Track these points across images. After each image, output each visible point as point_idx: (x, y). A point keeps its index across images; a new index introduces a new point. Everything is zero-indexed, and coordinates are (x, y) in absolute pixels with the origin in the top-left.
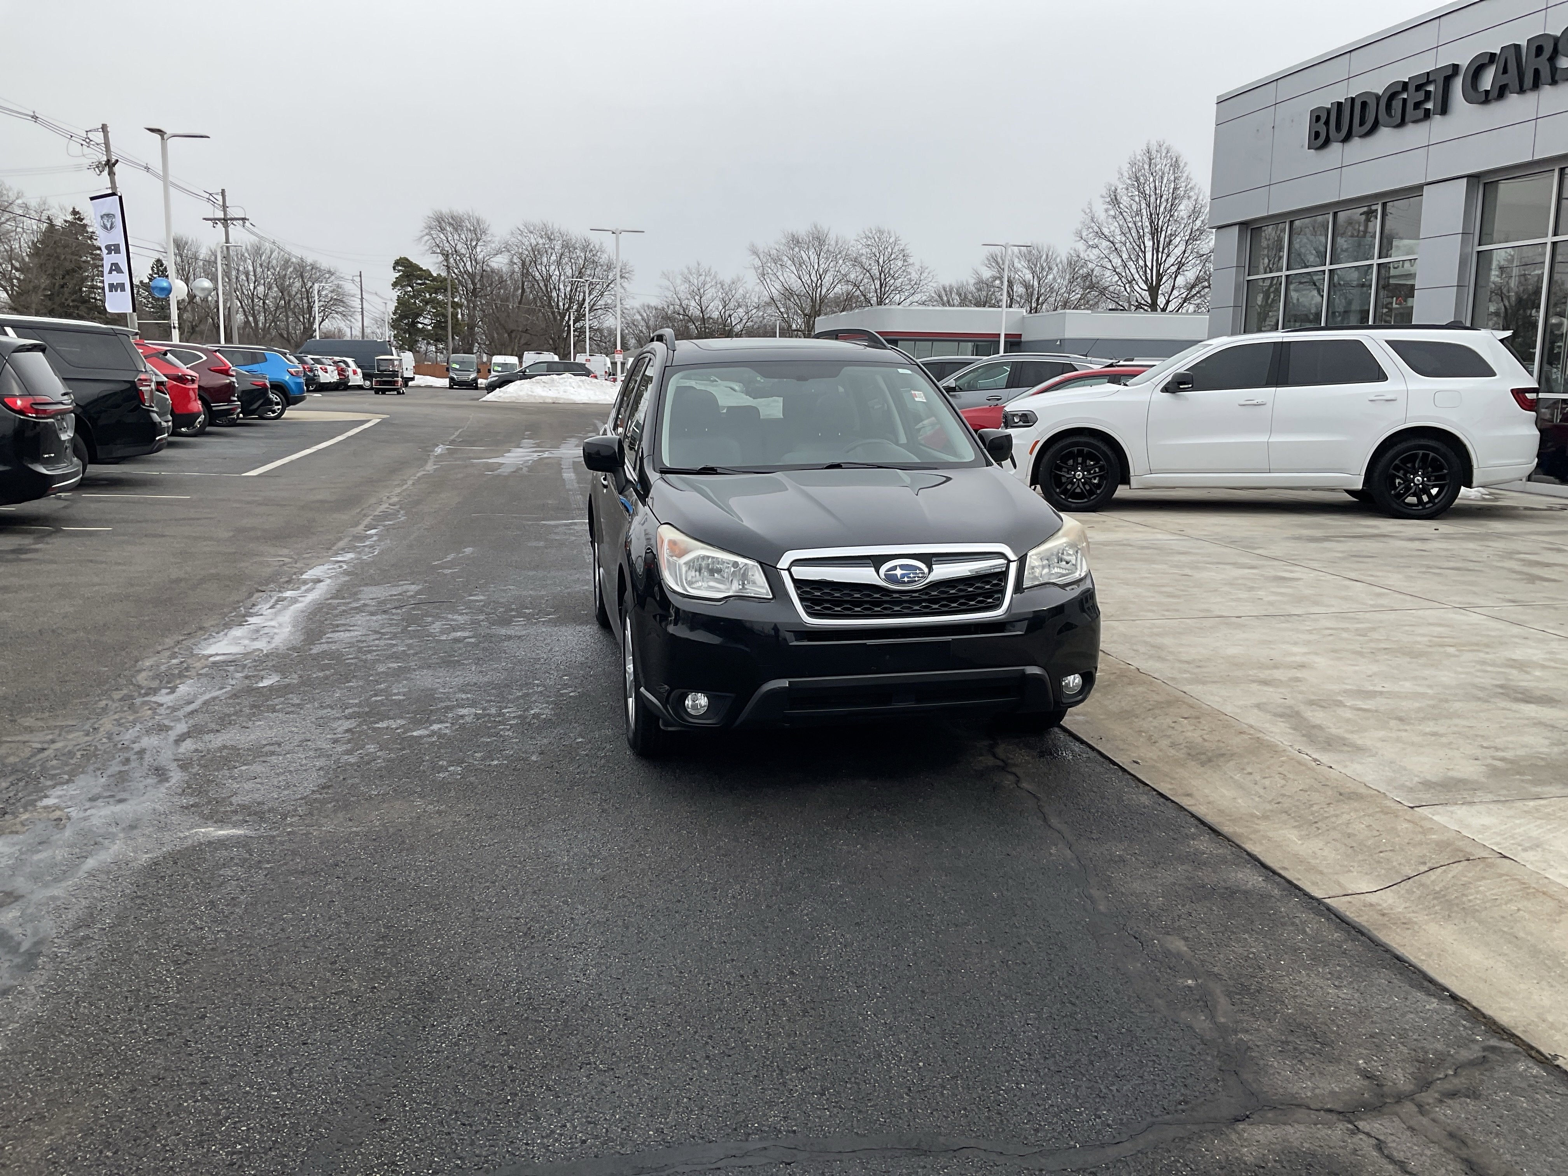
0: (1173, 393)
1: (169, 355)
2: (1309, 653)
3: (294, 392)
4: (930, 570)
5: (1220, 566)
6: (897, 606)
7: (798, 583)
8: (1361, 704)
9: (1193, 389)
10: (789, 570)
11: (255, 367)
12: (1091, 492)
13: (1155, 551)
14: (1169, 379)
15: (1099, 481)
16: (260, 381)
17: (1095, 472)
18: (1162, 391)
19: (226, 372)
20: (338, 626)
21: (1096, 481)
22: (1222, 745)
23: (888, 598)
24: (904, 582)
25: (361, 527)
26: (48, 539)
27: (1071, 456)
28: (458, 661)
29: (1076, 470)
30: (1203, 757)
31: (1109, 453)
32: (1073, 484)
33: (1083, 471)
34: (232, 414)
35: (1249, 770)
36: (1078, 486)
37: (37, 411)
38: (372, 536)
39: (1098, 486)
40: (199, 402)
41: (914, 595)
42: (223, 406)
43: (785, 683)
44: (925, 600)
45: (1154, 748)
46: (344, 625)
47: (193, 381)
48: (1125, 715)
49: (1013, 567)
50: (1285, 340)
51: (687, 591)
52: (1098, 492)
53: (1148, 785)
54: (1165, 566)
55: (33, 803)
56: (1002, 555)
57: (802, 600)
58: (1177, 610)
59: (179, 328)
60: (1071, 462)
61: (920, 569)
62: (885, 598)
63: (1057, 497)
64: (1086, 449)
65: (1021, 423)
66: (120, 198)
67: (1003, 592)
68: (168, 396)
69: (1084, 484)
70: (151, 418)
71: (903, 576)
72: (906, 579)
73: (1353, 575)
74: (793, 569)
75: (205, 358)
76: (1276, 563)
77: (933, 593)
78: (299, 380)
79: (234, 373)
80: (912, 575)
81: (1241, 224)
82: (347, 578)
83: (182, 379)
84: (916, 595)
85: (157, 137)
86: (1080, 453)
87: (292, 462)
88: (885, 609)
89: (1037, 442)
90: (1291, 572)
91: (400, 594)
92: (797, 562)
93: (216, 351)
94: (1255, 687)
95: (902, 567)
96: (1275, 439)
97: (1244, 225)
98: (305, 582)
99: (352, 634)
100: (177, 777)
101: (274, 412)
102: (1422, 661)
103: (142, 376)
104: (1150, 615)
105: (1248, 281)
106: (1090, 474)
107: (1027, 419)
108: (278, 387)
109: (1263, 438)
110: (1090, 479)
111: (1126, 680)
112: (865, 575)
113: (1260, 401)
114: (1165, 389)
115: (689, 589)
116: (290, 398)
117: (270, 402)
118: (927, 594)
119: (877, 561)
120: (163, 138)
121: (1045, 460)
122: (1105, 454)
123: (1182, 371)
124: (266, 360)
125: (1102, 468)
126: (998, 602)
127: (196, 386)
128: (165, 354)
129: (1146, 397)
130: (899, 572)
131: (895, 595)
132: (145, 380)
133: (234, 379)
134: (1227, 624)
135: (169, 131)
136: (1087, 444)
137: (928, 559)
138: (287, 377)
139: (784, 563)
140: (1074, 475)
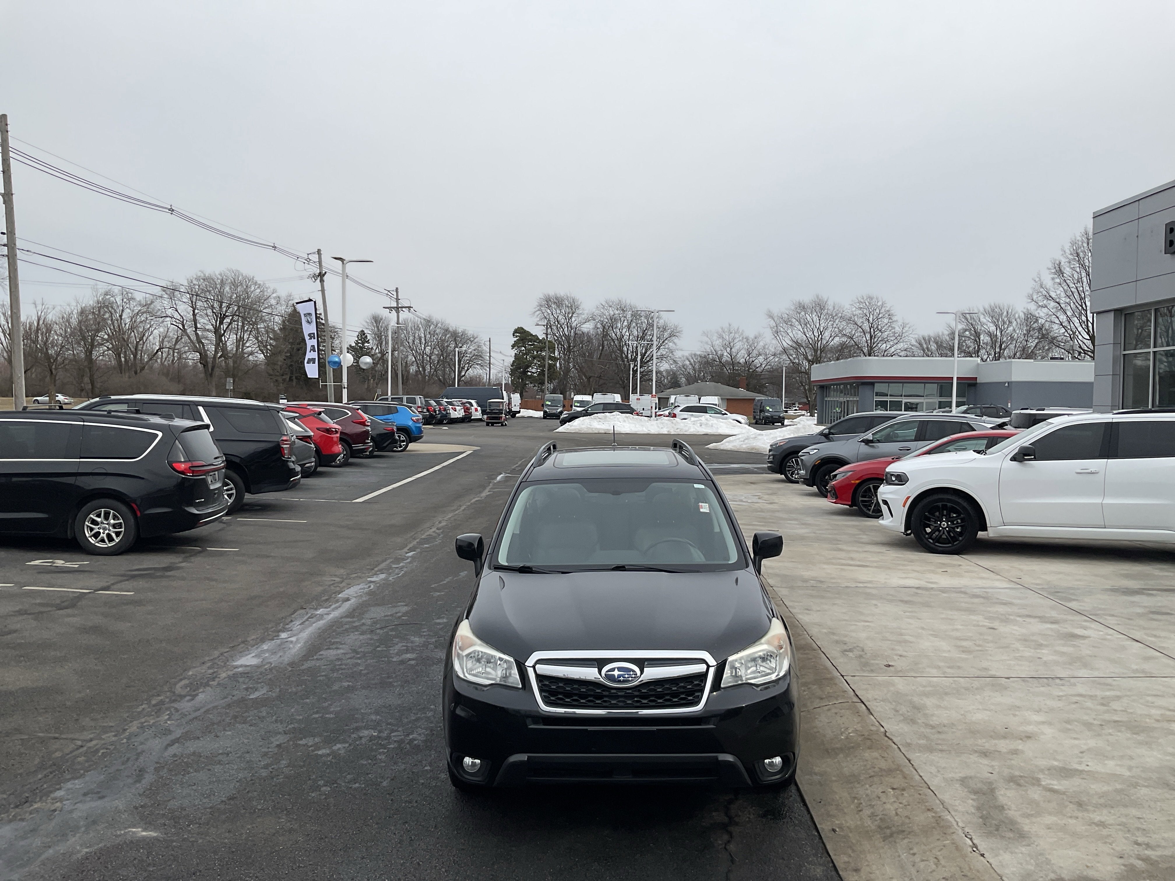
0: (1020, 461)
1: (323, 414)
2: (1043, 723)
3: (415, 434)
4: (642, 672)
5: (1028, 620)
6: (614, 699)
7: (540, 678)
8: (1056, 785)
9: (1035, 459)
10: (534, 667)
11: (390, 416)
12: (954, 539)
13: (982, 600)
14: (1016, 451)
15: (962, 529)
16: (389, 428)
17: (957, 523)
18: (1011, 460)
19: (363, 424)
20: (334, 643)
21: (958, 530)
22: (907, 821)
23: (607, 693)
24: (620, 681)
25: (406, 550)
26: (193, 559)
27: (937, 509)
28: (391, 683)
29: (941, 521)
30: (888, 831)
31: (969, 508)
32: (940, 531)
33: (947, 522)
34: (366, 452)
35: (915, 850)
36: (944, 533)
37: (193, 472)
38: (408, 557)
39: (960, 534)
40: (340, 446)
41: (628, 691)
42: (360, 446)
43: (524, 757)
44: (637, 696)
45: (857, 816)
46: (337, 642)
47: (336, 432)
48: (852, 780)
49: (712, 671)
50: (1114, 421)
51: (465, 676)
52: (960, 538)
53: (830, 856)
54: (980, 618)
55: (47, 794)
56: (703, 661)
57: (541, 690)
58: (959, 668)
59: (347, 388)
60: (937, 514)
61: (634, 671)
62: (604, 693)
63: (925, 540)
64: (949, 504)
65: (896, 482)
66: (315, 302)
67: (702, 691)
68: (313, 446)
69: (948, 532)
70: (288, 466)
71: (619, 676)
72: (622, 678)
73: (1138, 635)
74: (537, 666)
75: (350, 414)
76: (1078, 618)
77: (643, 691)
78: (418, 425)
79: (369, 424)
80: (626, 676)
81: (1116, 311)
82: (367, 598)
83: (329, 431)
84: (630, 691)
85: (340, 262)
86: (945, 507)
87: (394, 489)
88: (605, 701)
89: (908, 498)
90: (1085, 628)
91: (391, 615)
92: (540, 661)
93: (358, 409)
94: (974, 758)
95: (620, 669)
96: (1108, 501)
97: (1118, 312)
98: (337, 601)
99: (339, 652)
100: (149, 778)
101: (401, 447)
102: (1141, 738)
103: (285, 438)
104: (934, 672)
105: (1124, 355)
106: (954, 524)
107: (901, 479)
108: (403, 429)
109: (1098, 500)
110: (954, 528)
111: (868, 743)
112: (590, 673)
113: (1093, 470)
114: (1013, 459)
115: (466, 675)
116: (412, 436)
117: (396, 441)
118: (639, 691)
119: (600, 663)
120: (343, 263)
121: (916, 510)
122: (964, 508)
123: (1027, 444)
124: (398, 412)
125: (962, 519)
126: (696, 700)
127: (338, 435)
128: (320, 413)
129: (997, 465)
130: (616, 673)
131: (613, 691)
132: (286, 441)
133: (369, 428)
134: (993, 685)
135: (347, 258)
136: (949, 501)
137: (641, 663)
138: (410, 423)
139: (530, 662)
140: (940, 524)
